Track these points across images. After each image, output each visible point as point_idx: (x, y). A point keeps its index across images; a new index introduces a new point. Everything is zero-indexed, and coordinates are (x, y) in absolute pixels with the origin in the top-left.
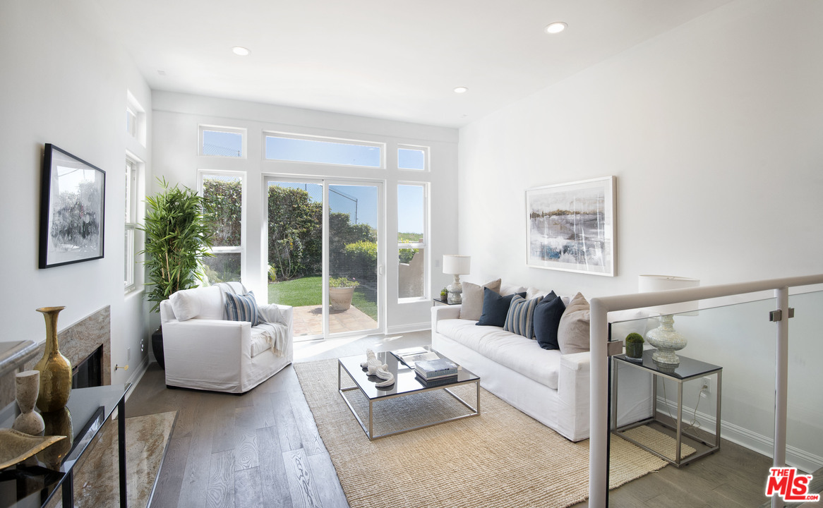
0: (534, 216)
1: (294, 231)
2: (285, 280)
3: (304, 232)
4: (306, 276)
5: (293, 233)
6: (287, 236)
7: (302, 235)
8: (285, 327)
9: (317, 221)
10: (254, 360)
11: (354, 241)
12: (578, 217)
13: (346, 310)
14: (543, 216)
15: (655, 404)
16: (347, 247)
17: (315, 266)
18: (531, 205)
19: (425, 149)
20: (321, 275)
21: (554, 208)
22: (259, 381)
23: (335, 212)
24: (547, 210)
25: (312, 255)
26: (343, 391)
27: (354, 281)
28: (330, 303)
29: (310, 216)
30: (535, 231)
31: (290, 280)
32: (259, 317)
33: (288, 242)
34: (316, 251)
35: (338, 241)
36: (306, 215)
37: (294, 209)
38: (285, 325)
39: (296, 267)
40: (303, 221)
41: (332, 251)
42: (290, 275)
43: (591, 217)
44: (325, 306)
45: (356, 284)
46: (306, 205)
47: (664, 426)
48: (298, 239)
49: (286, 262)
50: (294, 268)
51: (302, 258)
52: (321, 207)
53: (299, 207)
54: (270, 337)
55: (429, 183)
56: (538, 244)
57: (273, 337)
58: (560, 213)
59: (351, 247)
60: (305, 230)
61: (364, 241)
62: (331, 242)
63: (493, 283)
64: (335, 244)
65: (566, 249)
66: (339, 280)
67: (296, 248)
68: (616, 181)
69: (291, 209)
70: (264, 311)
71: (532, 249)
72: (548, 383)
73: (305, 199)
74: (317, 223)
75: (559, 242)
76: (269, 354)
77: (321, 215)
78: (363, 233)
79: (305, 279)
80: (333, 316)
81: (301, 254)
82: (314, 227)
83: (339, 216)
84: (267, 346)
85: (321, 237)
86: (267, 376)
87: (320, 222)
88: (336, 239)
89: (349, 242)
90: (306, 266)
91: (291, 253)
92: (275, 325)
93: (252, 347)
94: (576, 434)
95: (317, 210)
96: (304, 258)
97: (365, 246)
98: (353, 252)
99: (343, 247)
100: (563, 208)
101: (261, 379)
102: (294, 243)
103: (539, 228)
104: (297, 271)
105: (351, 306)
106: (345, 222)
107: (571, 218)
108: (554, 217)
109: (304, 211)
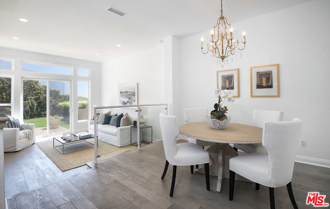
0: (121, 92)
1: (32, 97)
2: (27, 119)
3: (37, 98)
4: (38, 117)
5: (31, 98)
6: (28, 100)
7: (36, 99)
8: (32, 131)
9: (44, 93)
10: (21, 141)
11: (62, 101)
12: (130, 93)
13: (57, 128)
14: (123, 93)
15: (143, 138)
16: (59, 104)
17: (43, 113)
18: (120, 89)
19: (89, 69)
20: (46, 117)
21: (125, 91)
22: (23, 148)
23: (53, 89)
24: (124, 91)
25: (41, 108)
26: (55, 147)
27: (61, 117)
28: (50, 126)
29: (40, 91)
30: (121, 97)
31: (30, 119)
32: (21, 128)
33: (28, 102)
34: (43, 106)
35: (55, 102)
36: (38, 90)
37: (32, 88)
38: (32, 130)
39: (33, 114)
40: (36, 93)
41: (51, 106)
42: (30, 117)
43: (133, 93)
44: (48, 127)
45: (62, 118)
46: (38, 86)
47: (144, 142)
48: (34, 101)
49: (27, 111)
50: (32, 114)
51: (36, 109)
52: (46, 87)
53: (34, 86)
54: (27, 134)
55: (90, 81)
56: (122, 100)
57: (28, 133)
58: (127, 92)
59: (61, 104)
60: (37, 97)
61: (67, 101)
62: (51, 102)
63: (108, 112)
64: (53, 103)
65: (128, 102)
66: (54, 117)
67: (33, 105)
68: (138, 84)
69: (30, 87)
70: (23, 125)
71: (120, 102)
72: (115, 135)
73: (37, 83)
74: (44, 94)
75: (126, 100)
76: (26, 139)
77: (46, 90)
78: (66, 98)
79: (38, 118)
80: (52, 130)
81: (35, 107)
82: (42, 95)
83: (54, 91)
84: (25, 136)
85: (46, 100)
86: (25, 147)
87: (46, 93)
88: (54, 101)
89: (60, 102)
90: (38, 113)
91: (30, 107)
92: (29, 130)
93: (20, 136)
94: (120, 145)
95: (44, 88)
96: (37, 109)
97: (67, 103)
98: (61, 106)
99: (57, 104)
100: (127, 91)
101: (24, 147)
102: (32, 103)
103: (122, 96)
104: (33, 115)
105: (60, 126)
106: (58, 93)
107: (129, 93)
108: (125, 93)
109: (37, 88)
